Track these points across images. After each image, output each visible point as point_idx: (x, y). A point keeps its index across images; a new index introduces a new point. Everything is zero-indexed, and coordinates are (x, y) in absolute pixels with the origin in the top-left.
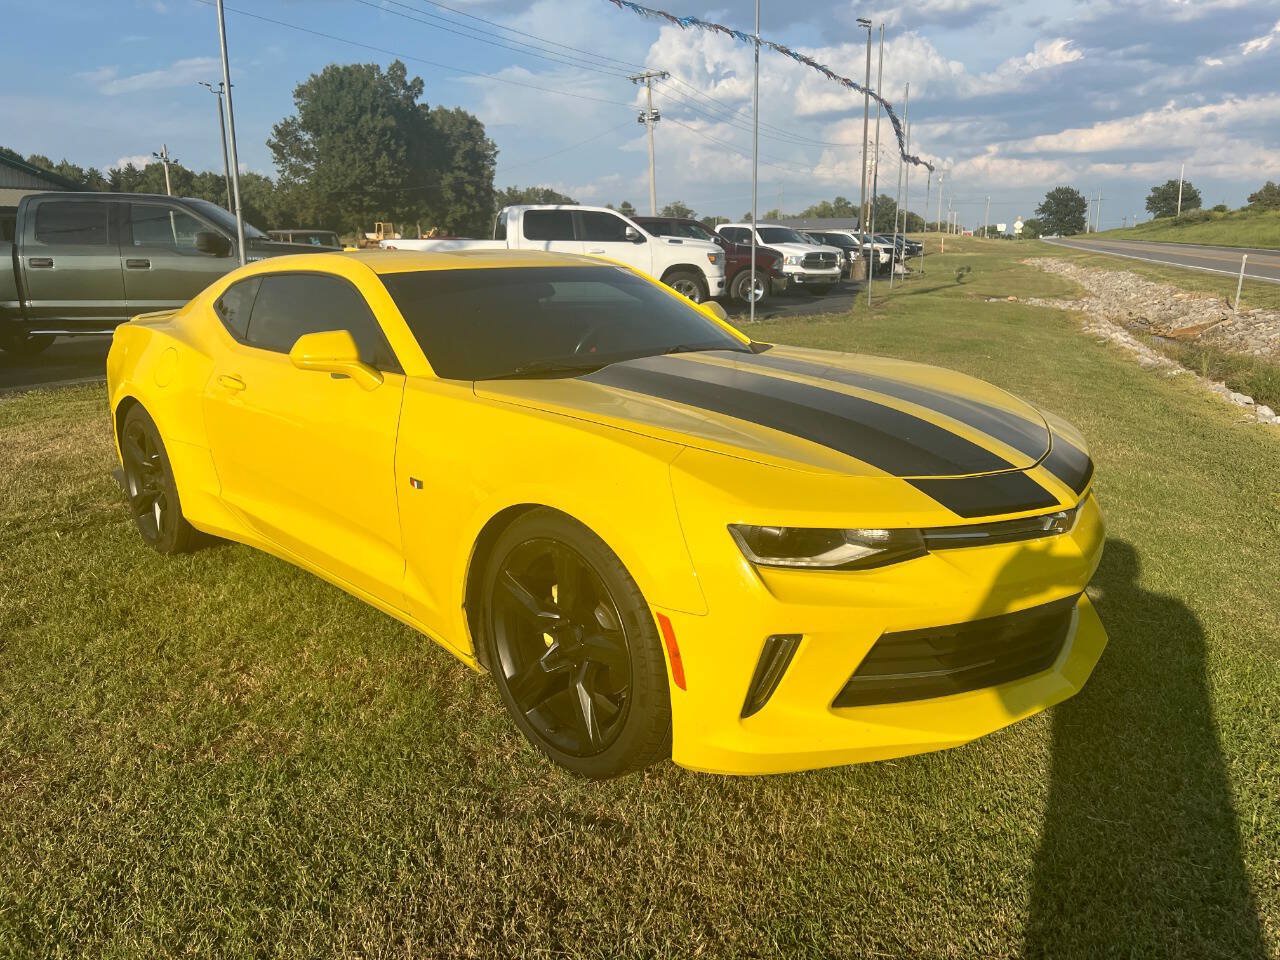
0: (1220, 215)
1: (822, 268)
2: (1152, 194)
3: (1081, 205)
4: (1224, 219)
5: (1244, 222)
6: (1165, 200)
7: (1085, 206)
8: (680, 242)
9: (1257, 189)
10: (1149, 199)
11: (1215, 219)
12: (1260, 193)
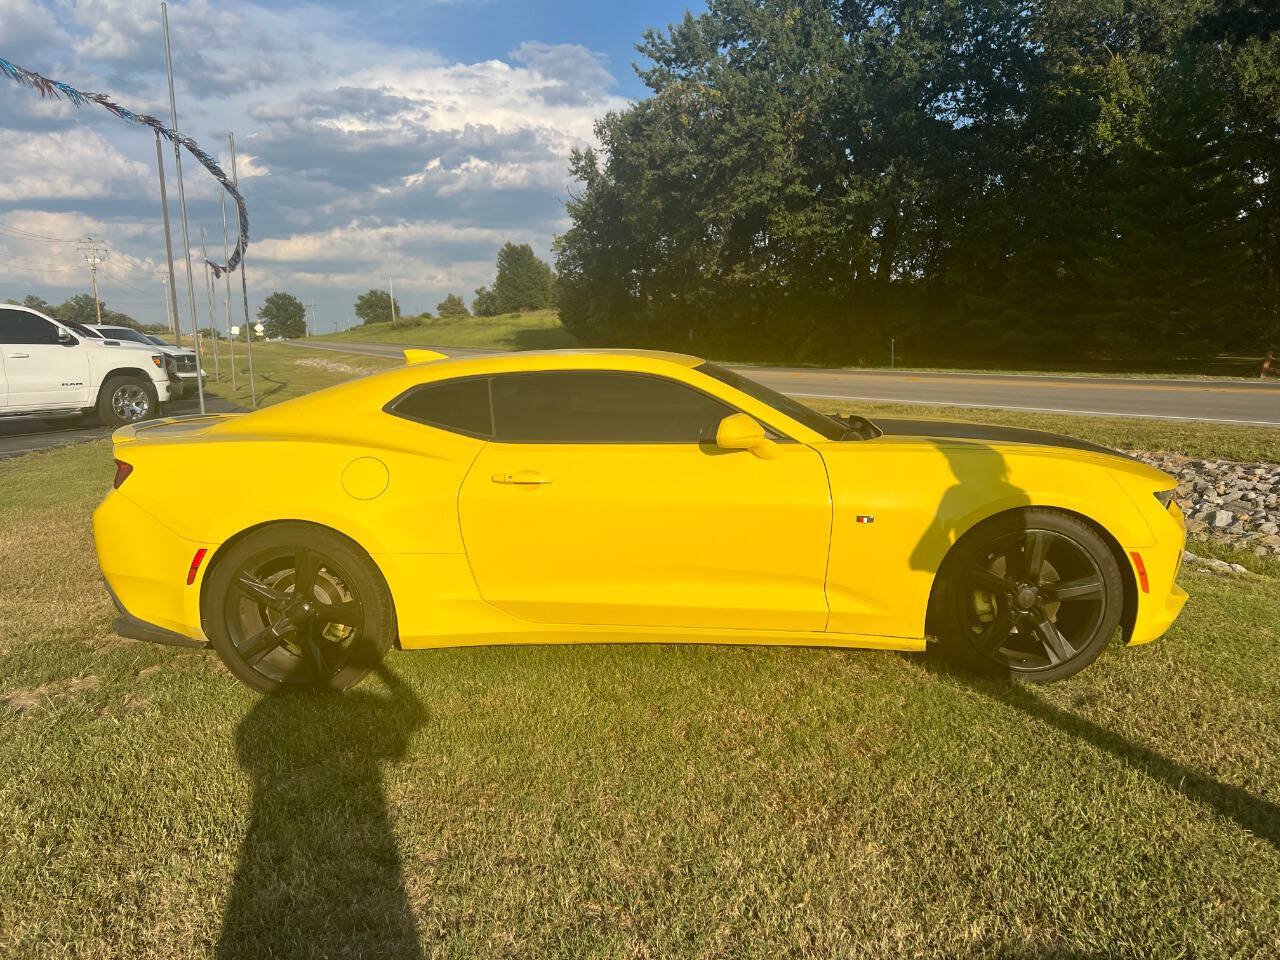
0: (428, 321)
1: (188, 372)
2: (359, 302)
3: (299, 310)
4: (433, 324)
5: (448, 327)
6: (371, 307)
7: (304, 311)
8: (118, 344)
9: (443, 301)
10: (357, 306)
11: (425, 325)
12: (445, 303)
